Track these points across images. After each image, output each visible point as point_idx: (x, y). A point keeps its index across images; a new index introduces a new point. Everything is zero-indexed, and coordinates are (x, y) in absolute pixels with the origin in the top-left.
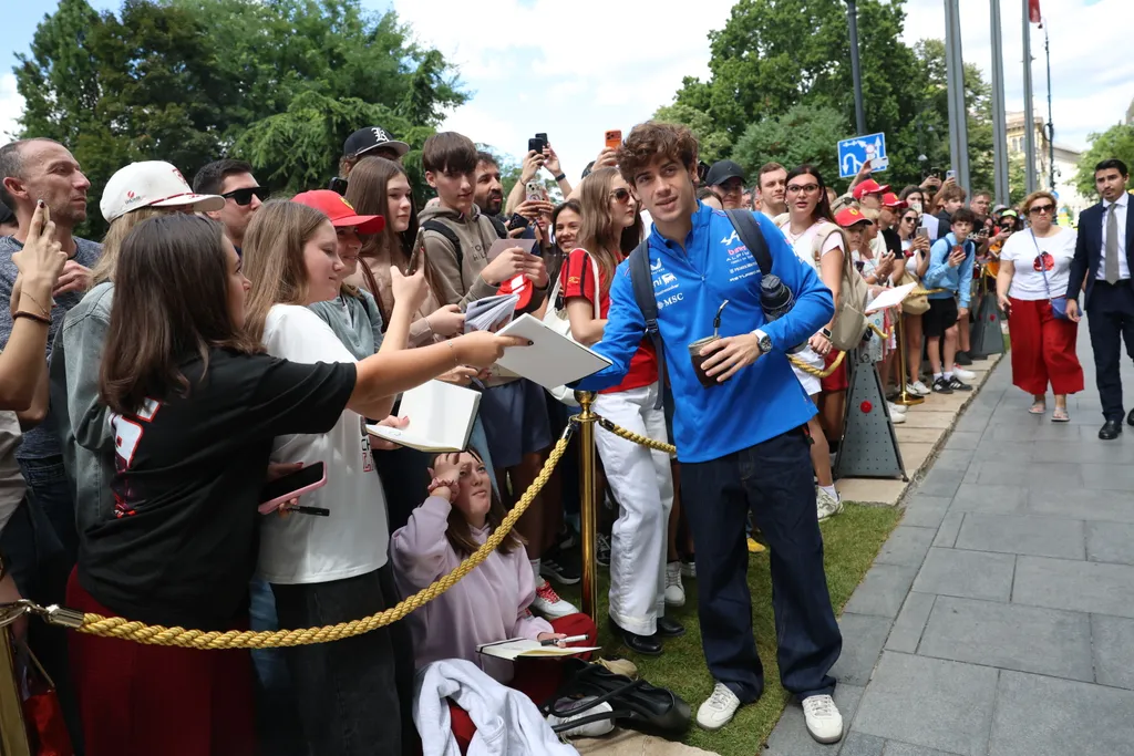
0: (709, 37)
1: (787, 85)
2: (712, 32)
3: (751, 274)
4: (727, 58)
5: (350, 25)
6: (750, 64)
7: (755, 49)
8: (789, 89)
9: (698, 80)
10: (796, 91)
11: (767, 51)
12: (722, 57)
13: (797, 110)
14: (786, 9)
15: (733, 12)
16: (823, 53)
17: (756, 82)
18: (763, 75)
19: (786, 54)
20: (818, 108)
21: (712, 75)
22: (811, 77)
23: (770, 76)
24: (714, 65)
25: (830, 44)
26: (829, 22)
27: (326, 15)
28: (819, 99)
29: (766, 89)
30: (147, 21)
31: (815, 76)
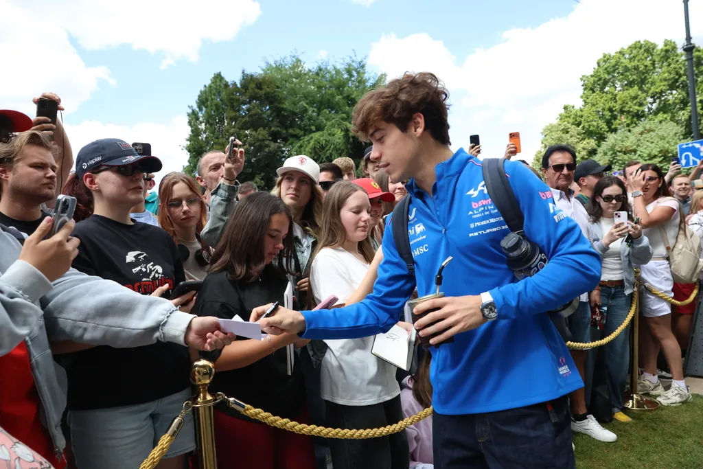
0: (581, 79)
1: (637, 108)
2: (583, 76)
3: (494, 230)
4: (594, 92)
5: (359, 82)
6: (610, 96)
7: (614, 85)
8: (638, 111)
9: (573, 107)
10: (643, 111)
11: (622, 86)
12: (591, 92)
13: (644, 124)
14: (637, 58)
15: (598, 64)
16: (664, 85)
17: (614, 107)
18: (619, 102)
19: (636, 87)
20: (661, 122)
21: (583, 103)
22: (654, 102)
23: (624, 103)
24: (585, 98)
25: (669, 79)
26: (669, 65)
27: (346, 76)
28: (661, 116)
29: (622, 112)
30: (252, 85)
31: (658, 101)
